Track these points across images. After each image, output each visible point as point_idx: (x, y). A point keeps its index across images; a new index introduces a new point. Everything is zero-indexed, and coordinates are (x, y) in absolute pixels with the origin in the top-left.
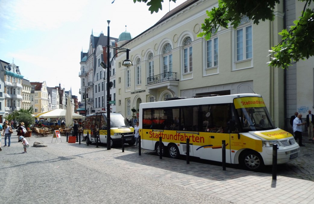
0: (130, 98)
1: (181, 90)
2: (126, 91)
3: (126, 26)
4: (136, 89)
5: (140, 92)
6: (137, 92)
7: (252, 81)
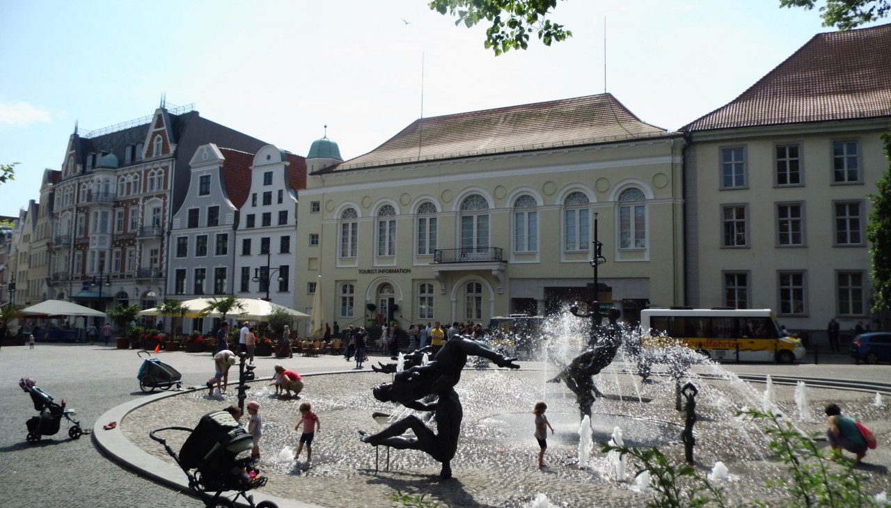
0: (356, 280)
1: (510, 279)
2: (338, 266)
3: (325, 127)
4: (376, 265)
5: (390, 271)
6: (380, 271)
7: (649, 278)
